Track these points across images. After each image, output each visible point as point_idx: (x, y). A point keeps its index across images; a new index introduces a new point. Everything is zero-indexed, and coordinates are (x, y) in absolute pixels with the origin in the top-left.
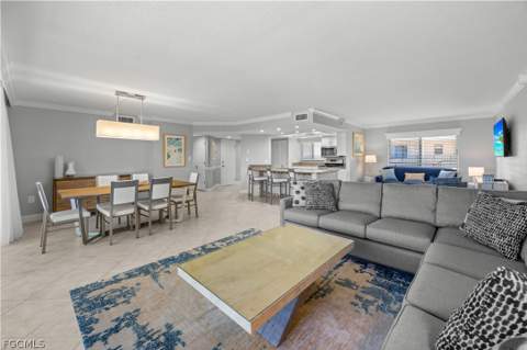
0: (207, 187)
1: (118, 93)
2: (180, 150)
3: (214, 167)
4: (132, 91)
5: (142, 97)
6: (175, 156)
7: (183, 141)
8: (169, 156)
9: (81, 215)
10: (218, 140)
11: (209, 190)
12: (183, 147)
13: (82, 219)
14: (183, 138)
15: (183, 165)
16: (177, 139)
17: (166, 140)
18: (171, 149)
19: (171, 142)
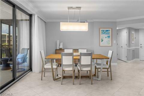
0: (128, 60)
1: (69, 8)
2: (109, 37)
3: (133, 48)
4: (74, 5)
5: (80, 8)
6: (105, 40)
7: (110, 32)
8: (102, 41)
9: (52, 67)
10: (137, 30)
11: (129, 62)
12: (110, 35)
13: (52, 69)
14: (110, 29)
15: (111, 45)
16: (107, 31)
17: (101, 31)
18: (103, 36)
19: (104, 32)
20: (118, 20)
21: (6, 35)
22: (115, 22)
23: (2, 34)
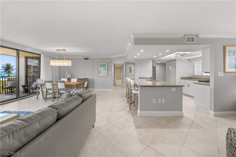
2: (105, 69)
5: (64, 50)
6: (103, 72)
7: (107, 65)
8: (100, 72)
12: (107, 68)
14: (107, 64)
15: (107, 76)
16: (104, 65)
17: (99, 65)
18: (101, 69)
19: (101, 66)
20: (112, 57)
21: (31, 65)
22: (110, 59)
23: (28, 64)
